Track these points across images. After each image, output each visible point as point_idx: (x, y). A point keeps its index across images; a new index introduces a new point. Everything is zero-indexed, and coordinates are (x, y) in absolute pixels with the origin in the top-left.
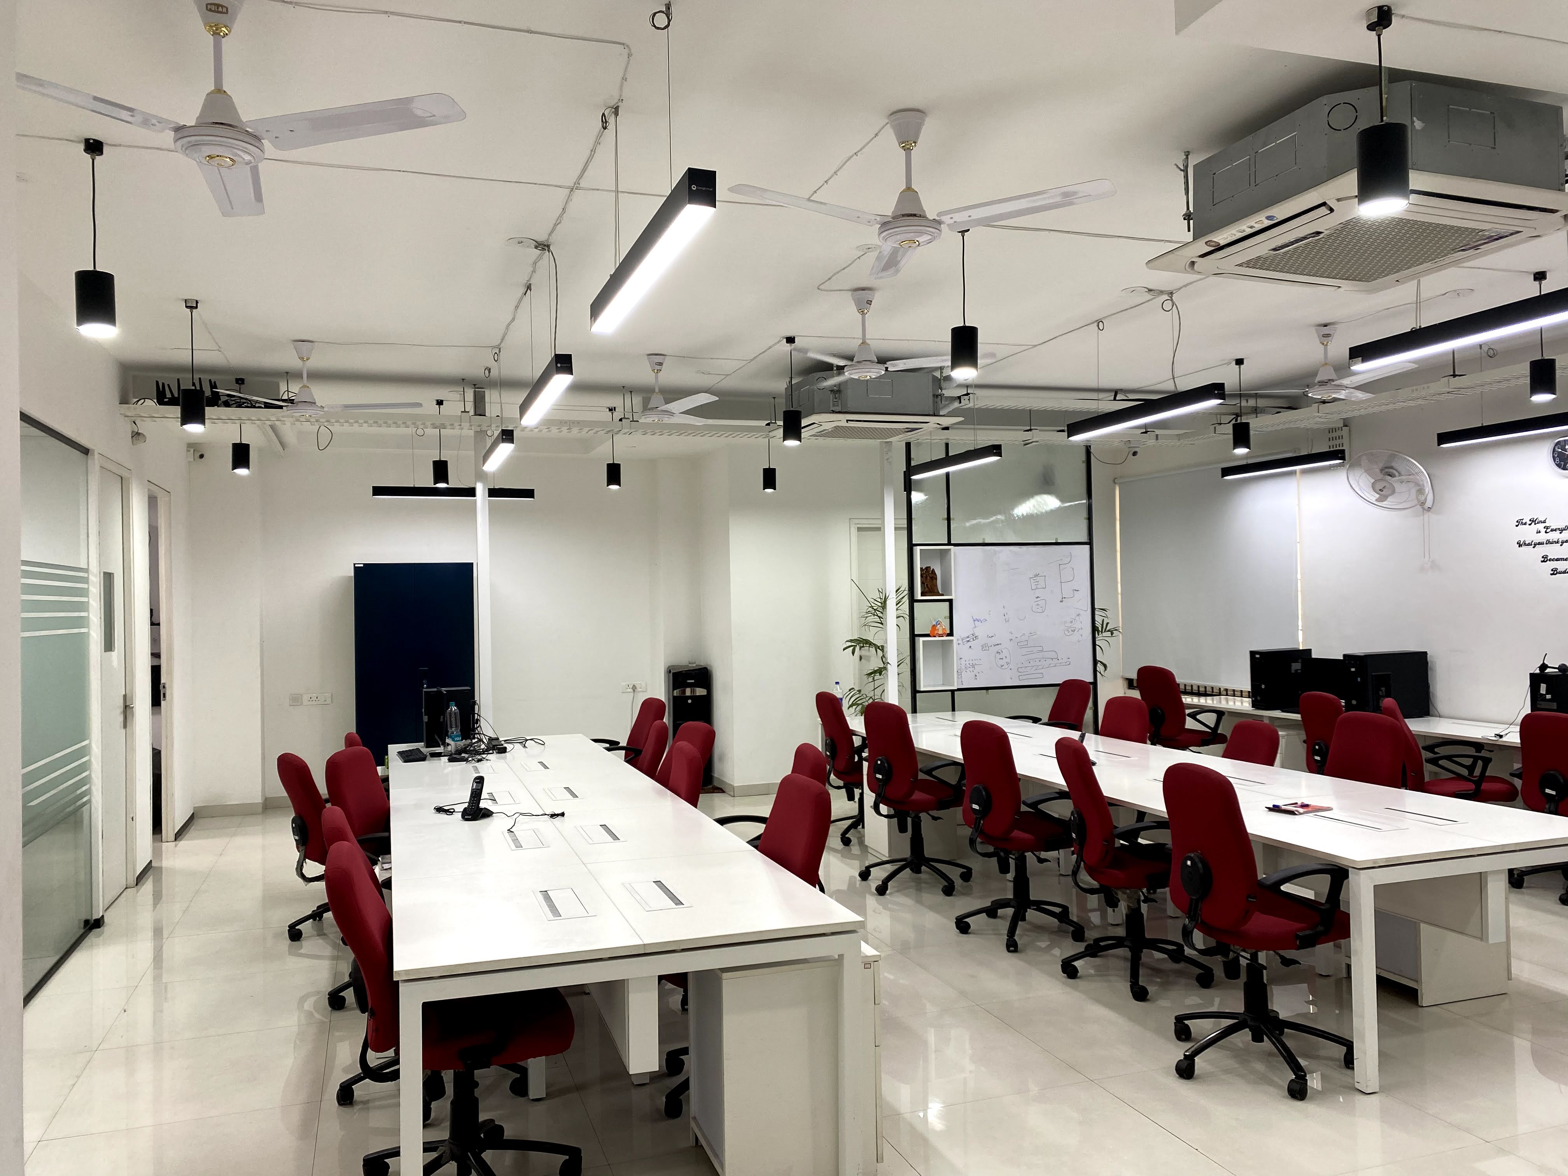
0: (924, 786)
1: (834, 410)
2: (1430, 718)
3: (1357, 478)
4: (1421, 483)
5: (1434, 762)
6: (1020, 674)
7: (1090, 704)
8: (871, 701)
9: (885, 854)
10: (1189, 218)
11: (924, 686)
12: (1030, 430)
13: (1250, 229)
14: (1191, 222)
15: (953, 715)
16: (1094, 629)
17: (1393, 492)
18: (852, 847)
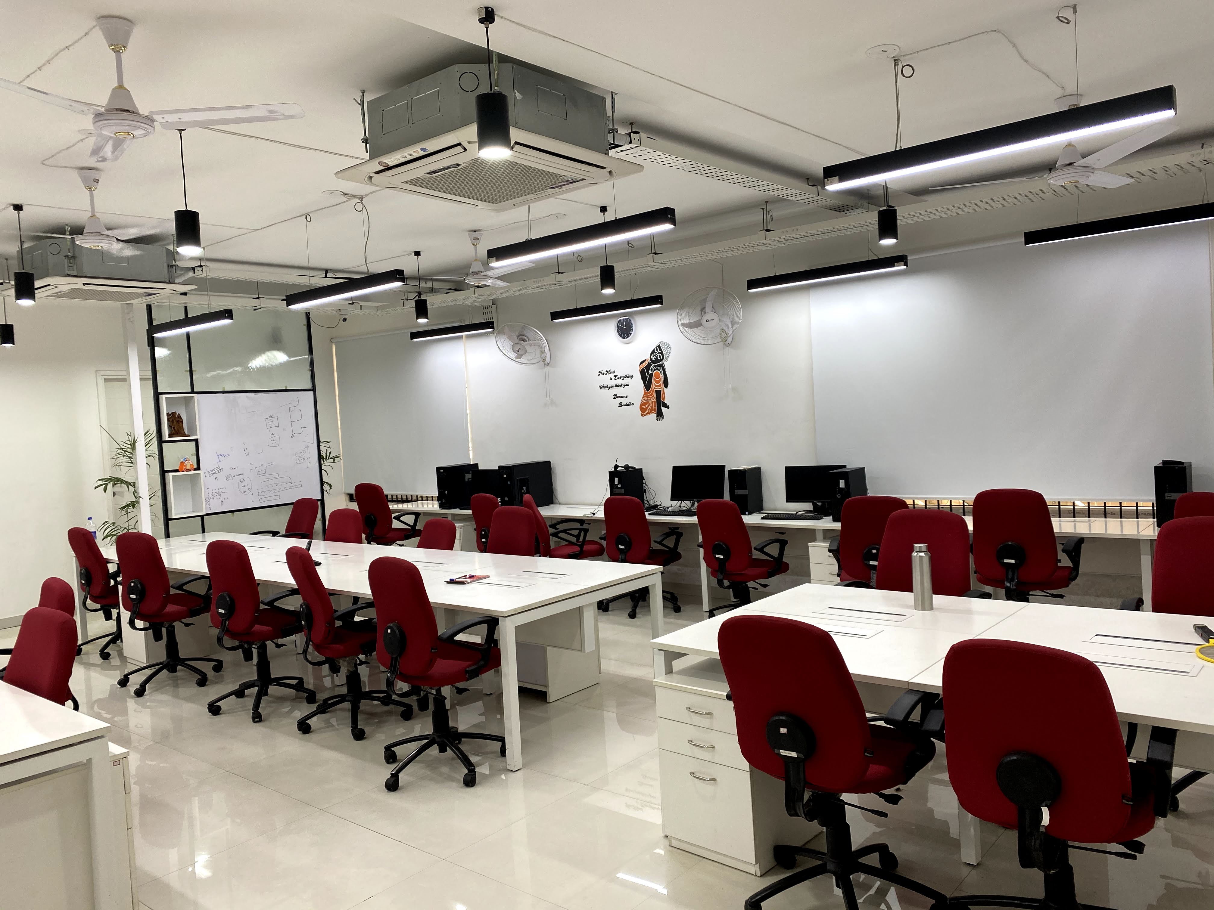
0: (175, 599)
1: (69, 273)
2: (554, 505)
3: (503, 342)
4: (542, 346)
5: (555, 535)
6: (260, 497)
7: (319, 516)
8: (125, 531)
9: (143, 661)
10: (366, 142)
11: (176, 515)
12: (259, 298)
13: (410, 156)
14: (368, 145)
15: (204, 537)
16: (320, 457)
17: (526, 352)
18: (111, 660)
